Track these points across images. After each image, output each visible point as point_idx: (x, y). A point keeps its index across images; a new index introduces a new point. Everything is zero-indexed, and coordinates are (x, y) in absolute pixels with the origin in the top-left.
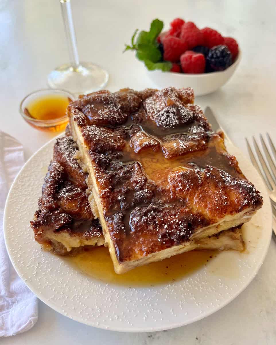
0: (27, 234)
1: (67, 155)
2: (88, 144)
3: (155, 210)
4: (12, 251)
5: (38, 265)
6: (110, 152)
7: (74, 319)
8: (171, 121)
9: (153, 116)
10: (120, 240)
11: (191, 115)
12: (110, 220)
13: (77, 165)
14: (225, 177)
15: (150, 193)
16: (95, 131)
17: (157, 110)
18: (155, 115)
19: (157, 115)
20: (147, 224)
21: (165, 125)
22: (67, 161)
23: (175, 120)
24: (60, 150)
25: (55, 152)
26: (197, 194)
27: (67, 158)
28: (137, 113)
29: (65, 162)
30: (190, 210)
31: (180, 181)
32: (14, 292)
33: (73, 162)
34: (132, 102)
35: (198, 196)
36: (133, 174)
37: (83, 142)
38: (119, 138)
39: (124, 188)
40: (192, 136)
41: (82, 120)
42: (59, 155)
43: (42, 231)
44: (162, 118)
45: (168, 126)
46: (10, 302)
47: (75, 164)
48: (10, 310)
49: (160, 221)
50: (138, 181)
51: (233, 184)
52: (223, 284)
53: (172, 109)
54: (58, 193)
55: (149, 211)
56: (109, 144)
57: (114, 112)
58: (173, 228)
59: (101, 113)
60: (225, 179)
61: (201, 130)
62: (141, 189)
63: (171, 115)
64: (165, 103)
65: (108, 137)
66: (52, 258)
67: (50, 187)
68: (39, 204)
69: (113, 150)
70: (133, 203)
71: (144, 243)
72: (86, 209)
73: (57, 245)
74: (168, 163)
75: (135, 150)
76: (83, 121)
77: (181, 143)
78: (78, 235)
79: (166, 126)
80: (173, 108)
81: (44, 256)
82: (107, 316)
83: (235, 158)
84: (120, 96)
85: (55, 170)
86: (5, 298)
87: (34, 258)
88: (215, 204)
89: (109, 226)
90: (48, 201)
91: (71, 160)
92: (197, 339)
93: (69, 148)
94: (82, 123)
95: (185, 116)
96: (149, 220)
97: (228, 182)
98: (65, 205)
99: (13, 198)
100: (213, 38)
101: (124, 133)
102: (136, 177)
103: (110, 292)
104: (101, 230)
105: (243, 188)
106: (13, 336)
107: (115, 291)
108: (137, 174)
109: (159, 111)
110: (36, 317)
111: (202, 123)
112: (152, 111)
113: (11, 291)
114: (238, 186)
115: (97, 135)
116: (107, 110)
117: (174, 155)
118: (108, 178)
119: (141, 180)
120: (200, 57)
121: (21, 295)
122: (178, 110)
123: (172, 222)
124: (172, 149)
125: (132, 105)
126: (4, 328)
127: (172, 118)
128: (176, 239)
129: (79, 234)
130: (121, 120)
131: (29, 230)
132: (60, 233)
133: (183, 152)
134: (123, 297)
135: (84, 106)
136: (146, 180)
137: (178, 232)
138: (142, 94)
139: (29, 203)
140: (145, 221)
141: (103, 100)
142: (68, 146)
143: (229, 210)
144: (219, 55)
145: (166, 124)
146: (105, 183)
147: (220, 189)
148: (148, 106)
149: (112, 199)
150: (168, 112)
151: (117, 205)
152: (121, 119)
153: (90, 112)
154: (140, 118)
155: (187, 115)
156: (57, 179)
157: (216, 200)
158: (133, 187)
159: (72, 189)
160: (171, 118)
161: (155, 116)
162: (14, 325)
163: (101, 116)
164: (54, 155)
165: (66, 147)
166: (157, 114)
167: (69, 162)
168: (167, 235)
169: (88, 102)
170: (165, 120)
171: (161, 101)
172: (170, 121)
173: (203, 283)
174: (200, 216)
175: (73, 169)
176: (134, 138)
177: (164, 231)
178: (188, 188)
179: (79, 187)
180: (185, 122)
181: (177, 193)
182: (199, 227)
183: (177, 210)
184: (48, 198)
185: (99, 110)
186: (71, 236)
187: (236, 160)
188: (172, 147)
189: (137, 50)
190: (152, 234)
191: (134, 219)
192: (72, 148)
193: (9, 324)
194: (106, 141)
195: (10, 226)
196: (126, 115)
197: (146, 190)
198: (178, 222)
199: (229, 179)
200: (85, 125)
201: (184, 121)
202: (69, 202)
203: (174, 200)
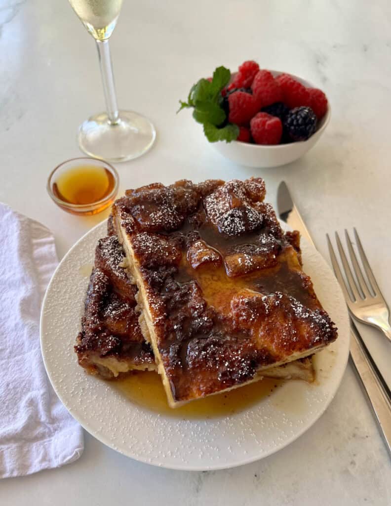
0: (67, 354)
1: (112, 261)
2: (140, 258)
3: (215, 344)
4: (52, 375)
5: (82, 391)
6: (164, 267)
7: (125, 454)
8: (236, 227)
9: (214, 220)
10: (176, 377)
11: (260, 220)
12: (165, 353)
13: (123, 274)
14: (296, 308)
15: (209, 322)
16: (147, 241)
17: (220, 212)
18: (217, 218)
19: (219, 219)
20: (206, 360)
21: (228, 232)
22: (112, 270)
23: (241, 226)
24: (104, 255)
25: (97, 257)
26: (263, 325)
27: (112, 265)
28: (195, 215)
29: (109, 270)
30: (254, 346)
31: (244, 310)
32: (56, 417)
33: (119, 271)
34: (190, 200)
35: (264, 328)
36: (190, 297)
37: (133, 255)
38: (174, 249)
39: (181, 316)
40: (260, 248)
41: (131, 226)
42: (102, 261)
43: (88, 356)
44: (226, 223)
45: (232, 233)
46: (52, 429)
48: (53, 438)
49: (220, 357)
50: (197, 307)
51: (304, 317)
52: (287, 420)
53: (238, 213)
54: (104, 311)
55: (208, 345)
56: (163, 258)
57: (169, 215)
58: (235, 366)
59: (154, 217)
60: (296, 310)
61: (271, 240)
62: (200, 316)
63: (237, 220)
64: (229, 203)
65: (162, 249)
66: (97, 383)
67: (94, 304)
68: (82, 324)
69: (168, 265)
70: (190, 333)
71: (202, 382)
72: (135, 330)
73: (103, 369)
74: (230, 282)
75: (193, 265)
76: (133, 227)
77: (247, 258)
78: (127, 361)
79: (230, 234)
80: (240, 211)
81: (88, 381)
82: (160, 452)
83: (309, 278)
84: (176, 193)
85: (98, 282)
86: (47, 425)
87: (77, 382)
88: (283, 338)
89: (164, 360)
90: (93, 322)
91: (117, 269)
92: (256, 476)
93: (114, 253)
94: (131, 230)
95: (254, 221)
96: (208, 356)
97: (299, 314)
98: (112, 326)
99: (49, 309)
100: (295, 92)
101: (180, 243)
102: (194, 302)
103: (162, 424)
104: (152, 356)
105: (315, 323)
106: (57, 468)
107: (168, 423)
108: (195, 298)
109: (223, 213)
110: (83, 448)
111: (273, 229)
112: (214, 213)
113: (52, 417)
114: (310, 320)
115: (148, 246)
116: (160, 213)
117: (238, 274)
118: (162, 303)
119: (200, 306)
120: (276, 123)
121: (63, 421)
122: (245, 214)
123: (234, 359)
124: (236, 266)
125: (190, 204)
126: (47, 459)
127: (238, 224)
128: (238, 379)
129: (128, 359)
130: (176, 225)
131: (69, 349)
132: (107, 358)
133: (249, 270)
134: (177, 430)
135: (133, 206)
136: (205, 305)
137: (240, 371)
138: (201, 188)
139: (67, 315)
140: (204, 357)
141: (155, 199)
142: (112, 250)
143: (298, 346)
144: (300, 121)
145: (230, 231)
146: (160, 309)
147: (289, 321)
148: (209, 206)
149: (167, 328)
150: (232, 215)
151: (173, 334)
152: (177, 223)
153: (140, 215)
154: (199, 222)
155: (255, 220)
156: (101, 293)
157: (284, 334)
158: (191, 314)
159: (119, 306)
160: (236, 223)
161: (217, 220)
162: (58, 456)
163: (154, 221)
164: (97, 260)
165: (110, 252)
166: (219, 217)
167: (114, 270)
168: (228, 373)
169: (137, 201)
170: (229, 225)
171: (225, 200)
172: (234, 228)
173: (266, 418)
174: (264, 353)
175: (119, 278)
176: (192, 250)
177: (224, 369)
178: (253, 319)
179: (126, 303)
180: (253, 228)
181: (240, 323)
182: (264, 364)
183: (240, 344)
184: (92, 318)
185: (151, 213)
186: (119, 361)
187: (311, 282)
188: (236, 264)
189: (194, 106)
190: (211, 372)
191: (192, 354)
192: (117, 253)
193: (52, 454)
194: (159, 255)
195: (48, 344)
196: (183, 218)
197: (206, 319)
198: (241, 360)
199: (300, 310)
200: (135, 233)
201: (251, 228)
202: (117, 322)
203: (237, 331)
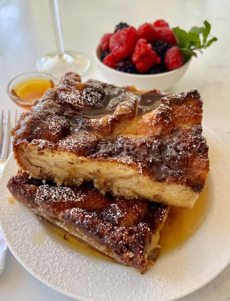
1: (66, 197)
9: (80, 105)
17: (78, 98)
18: (81, 102)
23: (98, 95)
24: (56, 200)
27: (69, 198)
33: (78, 197)
47: (82, 196)
53: (88, 89)
109: (81, 97)
112: (76, 101)
122: (92, 87)
145: (96, 102)
148: (69, 100)
150: (88, 93)
160: (94, 95)
167: (75, 200)
171: (72, 91)
172: (96, 98)
